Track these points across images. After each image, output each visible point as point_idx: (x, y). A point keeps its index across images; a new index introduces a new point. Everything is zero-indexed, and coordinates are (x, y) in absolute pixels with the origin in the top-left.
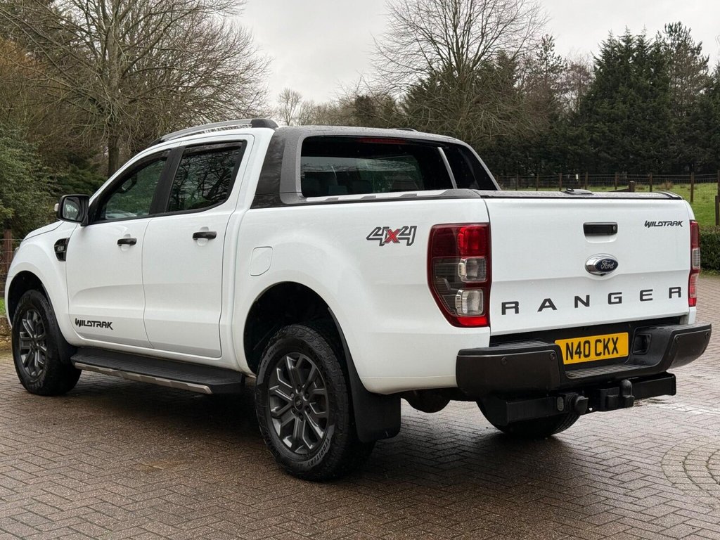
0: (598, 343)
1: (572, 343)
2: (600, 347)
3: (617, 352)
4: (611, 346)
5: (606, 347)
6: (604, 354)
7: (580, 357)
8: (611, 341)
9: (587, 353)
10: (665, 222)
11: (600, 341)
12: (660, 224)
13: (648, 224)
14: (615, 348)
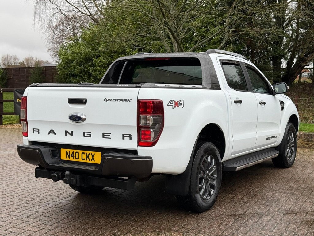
0: (83, 154)
1: (69, 152)
2: (84, 156)
3: (94, 161)
4: (90, 157)
5: (87, 157)
6: (87, 160)
7: (73, 158)
8: (90, 155)
9: (77, 157)
10: (118, 100)
11: (84, 153)
12: (115, 100)
13: (106, 100)
14: (93, 159)
